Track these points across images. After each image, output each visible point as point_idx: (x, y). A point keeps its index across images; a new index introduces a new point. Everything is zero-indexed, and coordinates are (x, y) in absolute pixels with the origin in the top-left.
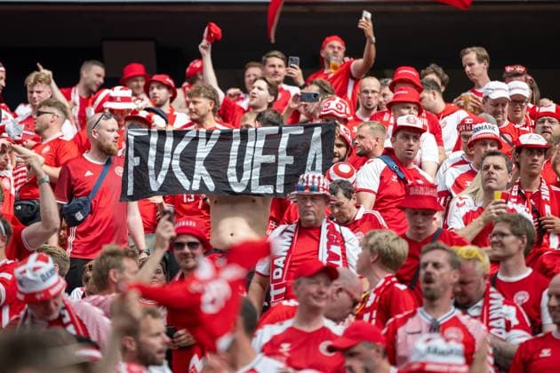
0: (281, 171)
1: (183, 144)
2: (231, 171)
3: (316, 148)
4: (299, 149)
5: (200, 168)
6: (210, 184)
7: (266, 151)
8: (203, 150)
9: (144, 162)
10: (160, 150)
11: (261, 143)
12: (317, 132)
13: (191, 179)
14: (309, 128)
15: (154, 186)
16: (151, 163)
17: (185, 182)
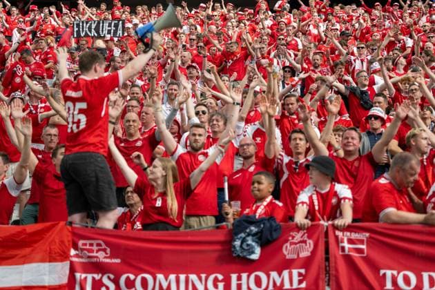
0: (112, 31)
1: (88, 25)
2: (101, 31)
3: (120, 25)
4: (116, 26)
5: (93, 30)
6: (96, 35)
7: (109, 27)
8: (94, 26)
9: (79, 29)
10: (83, 26)
11: (107, 25)
12: (121, 22)
13: (91, 33)
14: (119, 21)
15: (82, 35)
16: (81, 30)
17: (90, 34)
